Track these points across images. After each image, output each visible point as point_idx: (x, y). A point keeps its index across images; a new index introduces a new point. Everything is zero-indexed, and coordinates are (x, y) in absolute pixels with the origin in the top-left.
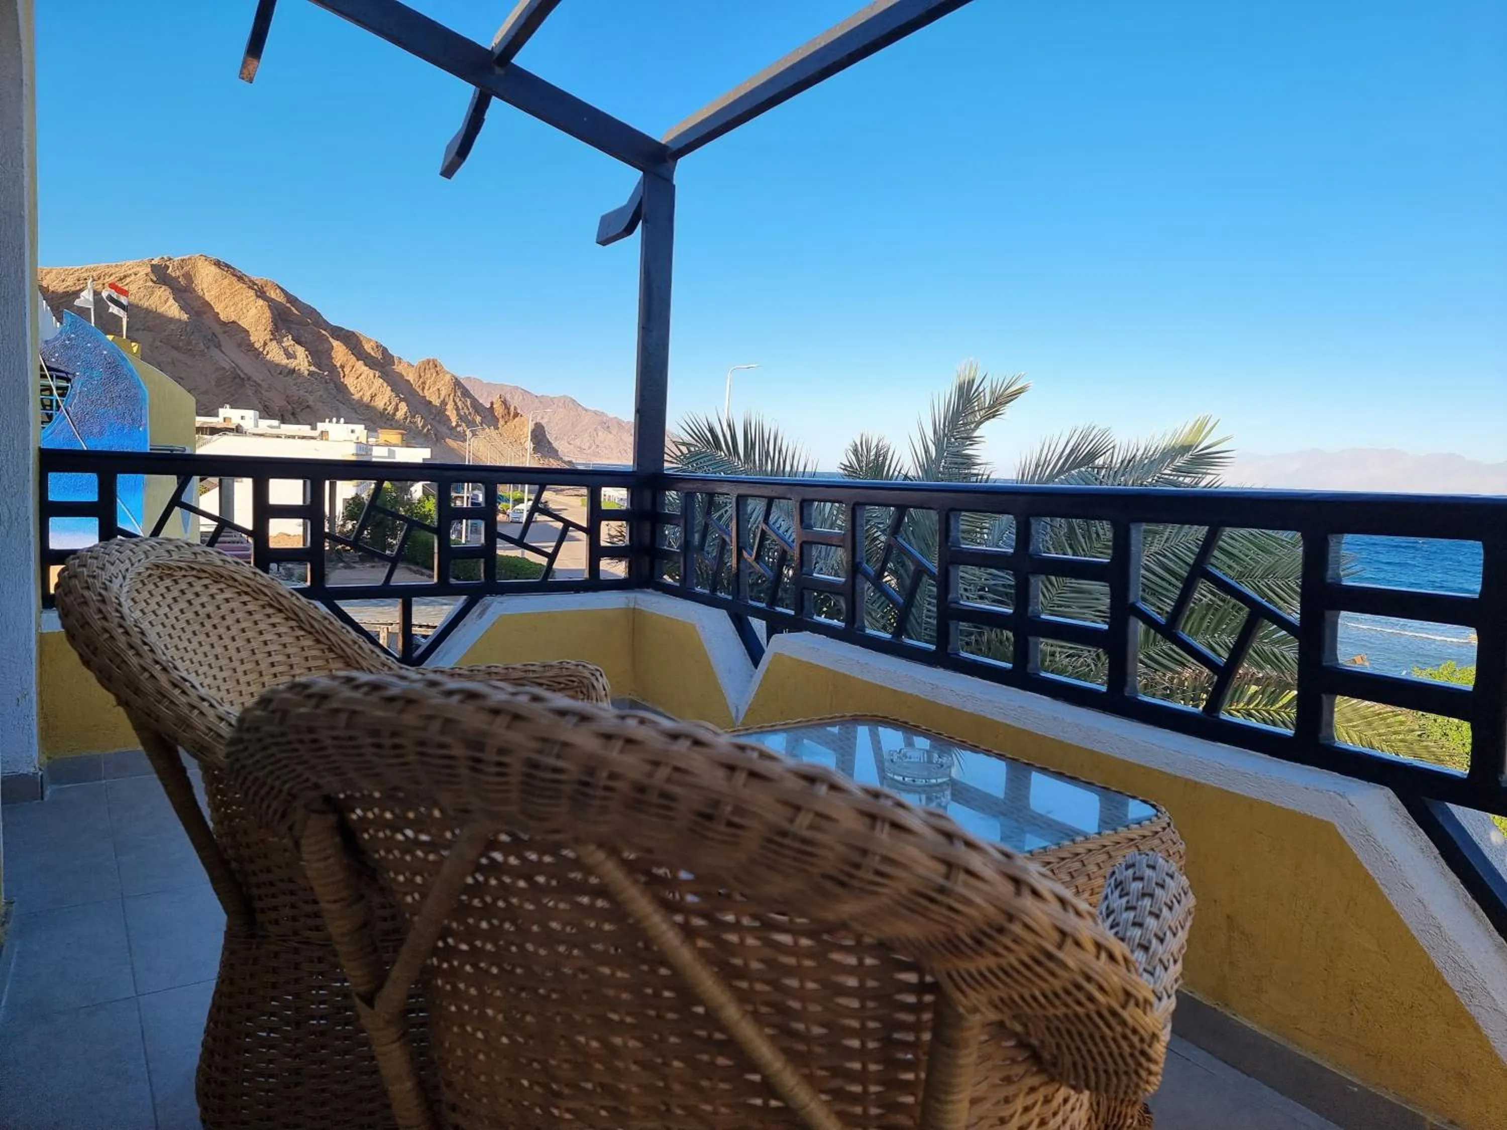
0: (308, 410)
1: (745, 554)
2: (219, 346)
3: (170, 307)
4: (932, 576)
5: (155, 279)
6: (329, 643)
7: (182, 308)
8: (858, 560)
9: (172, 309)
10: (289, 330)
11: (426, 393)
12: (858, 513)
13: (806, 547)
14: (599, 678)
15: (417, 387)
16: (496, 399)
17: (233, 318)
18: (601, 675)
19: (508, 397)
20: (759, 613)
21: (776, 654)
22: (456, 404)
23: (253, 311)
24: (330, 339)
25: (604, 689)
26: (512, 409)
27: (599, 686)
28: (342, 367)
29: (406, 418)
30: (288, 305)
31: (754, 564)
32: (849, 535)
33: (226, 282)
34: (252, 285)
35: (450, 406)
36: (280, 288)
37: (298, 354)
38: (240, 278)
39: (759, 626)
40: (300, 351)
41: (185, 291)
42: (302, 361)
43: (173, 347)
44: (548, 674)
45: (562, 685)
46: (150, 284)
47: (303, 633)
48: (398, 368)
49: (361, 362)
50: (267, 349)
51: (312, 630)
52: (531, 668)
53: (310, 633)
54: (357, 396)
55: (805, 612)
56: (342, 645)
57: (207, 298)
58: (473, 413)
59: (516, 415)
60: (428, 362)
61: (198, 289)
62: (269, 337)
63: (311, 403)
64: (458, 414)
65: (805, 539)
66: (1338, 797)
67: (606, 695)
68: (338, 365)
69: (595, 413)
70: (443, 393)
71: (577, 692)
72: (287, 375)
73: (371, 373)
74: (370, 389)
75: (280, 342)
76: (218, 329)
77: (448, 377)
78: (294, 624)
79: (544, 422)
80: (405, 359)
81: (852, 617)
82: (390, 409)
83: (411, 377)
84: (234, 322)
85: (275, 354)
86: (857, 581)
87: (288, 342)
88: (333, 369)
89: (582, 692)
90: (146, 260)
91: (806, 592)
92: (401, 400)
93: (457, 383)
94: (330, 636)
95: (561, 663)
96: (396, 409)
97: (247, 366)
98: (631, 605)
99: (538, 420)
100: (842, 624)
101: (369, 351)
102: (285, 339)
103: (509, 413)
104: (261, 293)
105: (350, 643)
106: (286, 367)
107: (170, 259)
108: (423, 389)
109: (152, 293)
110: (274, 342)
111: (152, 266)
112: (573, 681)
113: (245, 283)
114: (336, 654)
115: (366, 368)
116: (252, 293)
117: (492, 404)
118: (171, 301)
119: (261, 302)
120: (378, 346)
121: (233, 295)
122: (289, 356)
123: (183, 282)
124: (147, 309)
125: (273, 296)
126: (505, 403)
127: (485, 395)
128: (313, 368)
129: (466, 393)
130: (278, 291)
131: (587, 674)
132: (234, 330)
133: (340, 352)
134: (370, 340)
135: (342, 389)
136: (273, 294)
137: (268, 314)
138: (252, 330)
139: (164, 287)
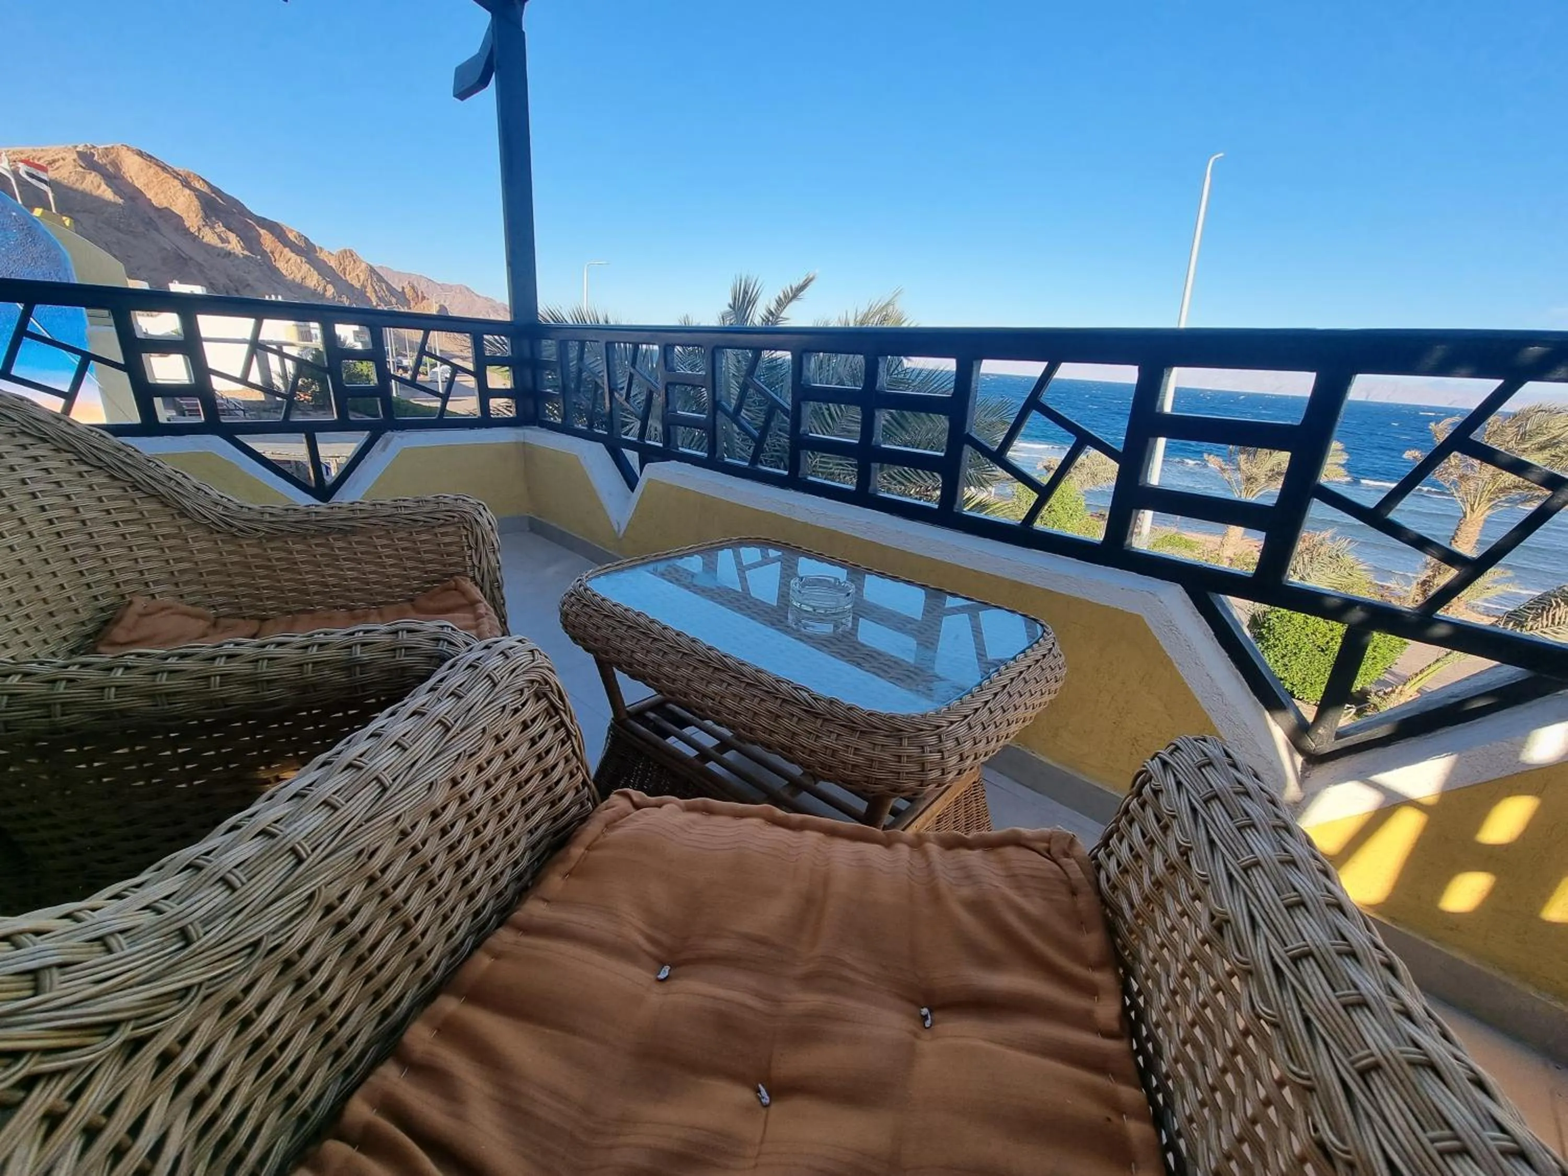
0: (249, 288)
1: (616, 395)
2: (157, 229)
3: (104, 191)
4: (785, 411)
5: (84, 165)
6: (130, 479)
7: (115, 193)
8: (717, 399)
9: (108, 194)
10: (218, 218)
11: (348, 278)
12: (717, 355)
13: (671, 388)
14: (483, 512)
15: (339, 271)
16: (405, 284)
17: (165, 205)
18: (484, 509)
19: (416, 285)
20: (631, 445)
21: (649, 480)
22: (374, 288)
23: (182, 199)
24: (258, 228)
25: (490, 524)
26: (420, 293)
27: (483, 521)
28: (272, 253)
29: (334, 297)
30: (213, 195)
31: (625, 404)
32: (710, 377)
33: (152, 171)
34: (176, 175)
35: (369, 289)
36: (203, 180)
37: (230, 239)
38: (164, 168)
39: (632, 457)
40: (232, 237)
41: (115, 178)
42: (235, 245)
43: (115, 228)
44: (425, 510)
45: (442, 521)
46: (80, 169)
47: (85, 468)
48: (322, 256)
49: (287, 249)
50: (202, 233)
51: (101, 464)
52: (405, 504)
53: (100, 468)
54: (291, 277)
55: (671, 445)
56: (152, 483)
57: (138, 184)
58: (389, 295)
59: (424, 298)
60: (345, 251)
61: (127, 175)
62: (201, 223)
63: (250, 282)
64: (377, 296)
65: (669, 380)
66: (1150, 596)
67: (492, 530)
68: (268, 250)
69: (486, 299)
70: (362, 278)
71: (459, 528)
72: (223, 258)
73: (298, 259)
74: (299, 271)
75: (212, 228)
76: (153, 214)
77: (363, 265)
78: (70, 456)
79: (446, 305)
80: (326, 249)
81: (712, 447)
82: (320, 289)
83: (333, 263)
84: (166, 208)
85: (209, 237)
86: (717, 417)
87: (220, 228)
88: (264, 253)
89: (464, 528)
90: (70, 146)
91: (671, 427)
92: (328, 283)
93: (372, 270)
94: (130, 471)
95: (437, 497)
96: (325, 290)
97: (187, 248)
98: (522, 440)
99: (442, 303)
100: (706, 455)
101: (293, 239)
102: (216, 226)
103: (418, 296)
104: (186, 184)
105: (162, 479)
106: (222, 249)
107: (94, 147)
108: (345, 274)
109: (84, 178)
110: (207, 228)
111: (78, 152)
112: (453, 517)
113: (168, 172)
114: (145, 492)
115: (293, 255)
116: (176, 182)
117: (403, 288)
118: (104, 186)
119: (187, 191)
120: (300, 236)
121: (161, 183)
122: (223, 240)
123: (111, 169)
124: (82, 192)
125: (198, 186)
126: (413, 287)
127: (397, 280)
128: (246, 253)
129: (381, 279)
130: (201, 182)
131: (467, 508)
132: (166, 214)
133: (268, 240)
134: (291, 231)
135: (275, 271)
136: (198, 185)
137: (196, 202)
138: (184, 216)
139: (93, 174)
